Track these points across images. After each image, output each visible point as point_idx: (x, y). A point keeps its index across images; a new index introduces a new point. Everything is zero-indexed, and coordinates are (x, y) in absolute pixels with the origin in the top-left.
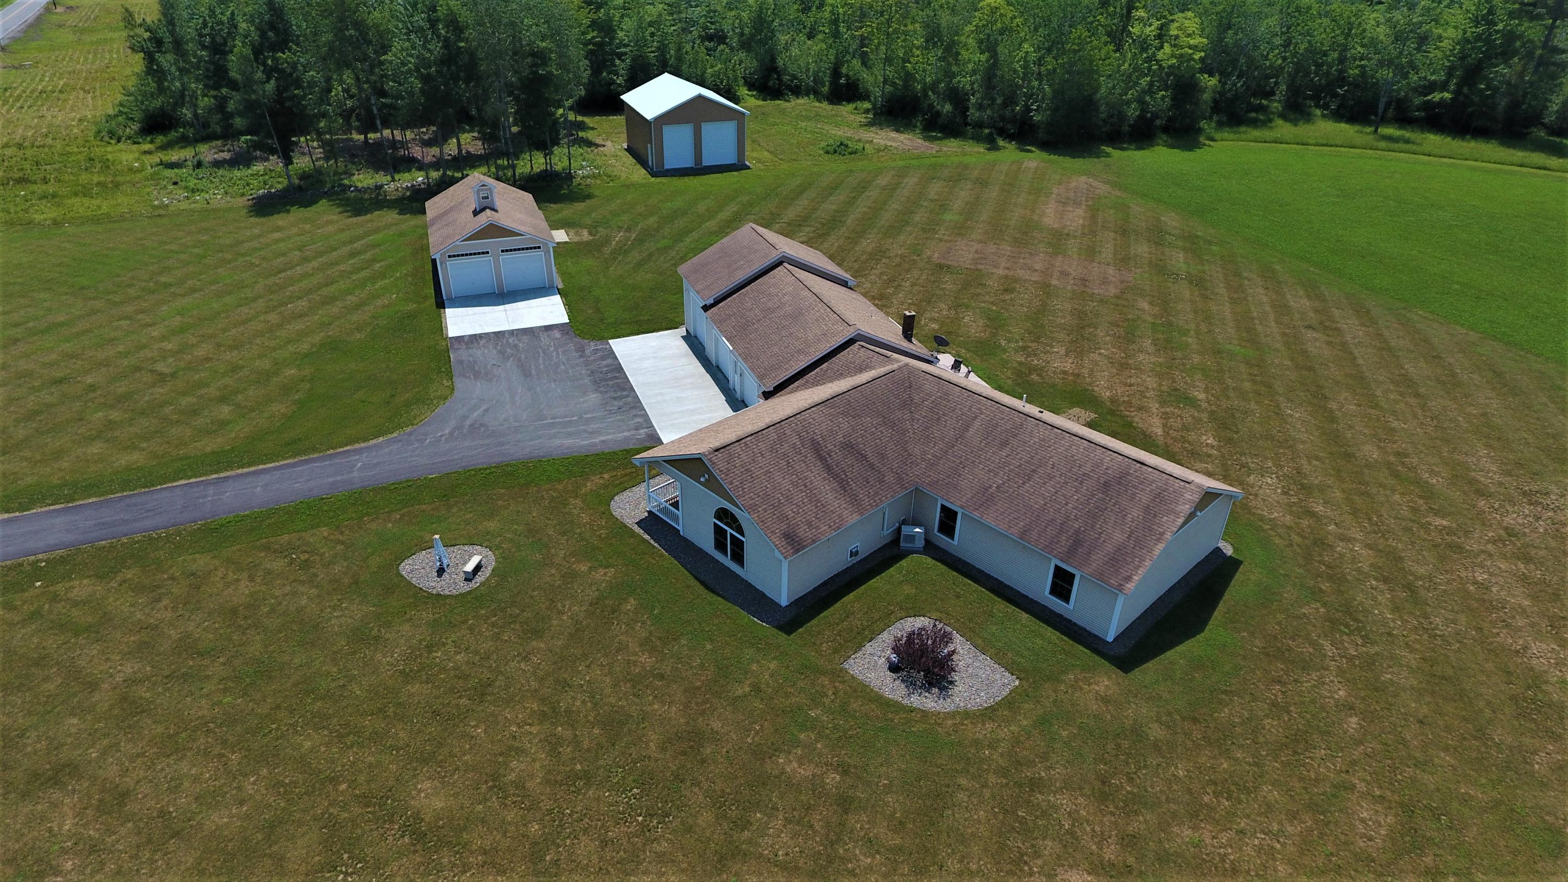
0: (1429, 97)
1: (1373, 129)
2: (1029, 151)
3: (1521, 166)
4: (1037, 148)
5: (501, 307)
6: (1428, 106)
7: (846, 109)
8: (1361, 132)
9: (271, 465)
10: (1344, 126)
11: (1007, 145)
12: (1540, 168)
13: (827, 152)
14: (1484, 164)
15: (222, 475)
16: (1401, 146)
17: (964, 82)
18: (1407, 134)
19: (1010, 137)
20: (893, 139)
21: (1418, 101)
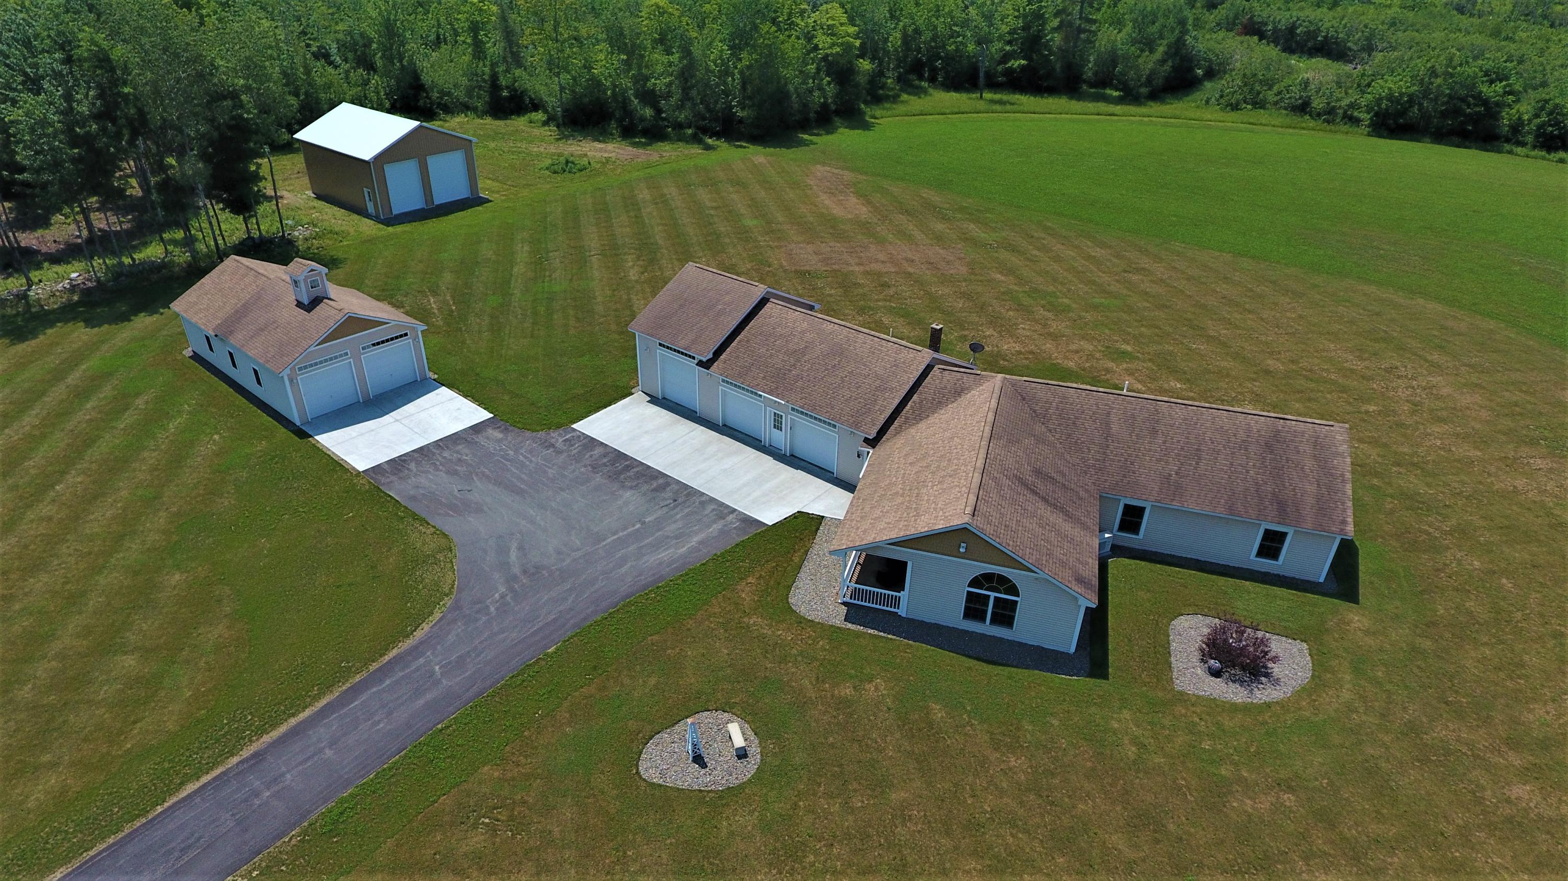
0: (1009, 65)
1: (979, 95)
2: (741, 147)
3: (1098, 114)
4: (747, 142)
5: (387, 418)
6: (1009, 72)
7: (520, 122)
8: (971, 99)
9: (307, 713)
10: (954, 95)
11: (718, 143)
12: (1110, 115)
13: (555, 172)
14: (1075, 116)
15: (245, 753)
16: (1008, 107)
17: (659, 84)
18: (1005, 97)
19: (717, 135)
20: (601, 150)
21: (1000, 68)
